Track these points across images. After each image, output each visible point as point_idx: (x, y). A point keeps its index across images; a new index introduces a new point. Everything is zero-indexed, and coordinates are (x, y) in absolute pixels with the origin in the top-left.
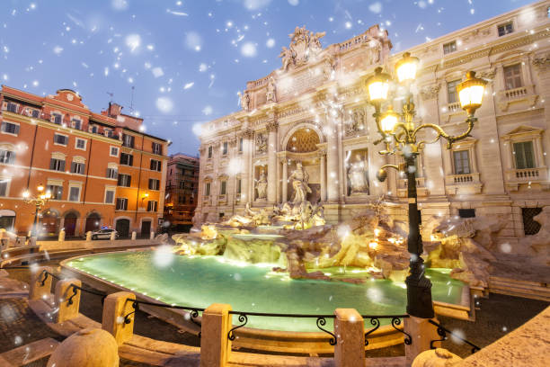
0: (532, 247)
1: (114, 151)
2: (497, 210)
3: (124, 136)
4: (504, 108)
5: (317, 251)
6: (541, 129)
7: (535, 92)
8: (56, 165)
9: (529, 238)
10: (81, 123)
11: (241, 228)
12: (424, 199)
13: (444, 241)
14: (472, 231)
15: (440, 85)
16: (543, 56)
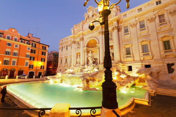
0: (171, 77)
1: (29, 49)
2: (158, 65)
3: (32, 43)
4: (159, 29)
5: (94, 80)
6: (173, 36)
7: (170, 23)
8: (7, 53)
9: (170, 74)
10: (17, 39)
11: (69, 73)
12: (133, 62)
13: (140, 76)
14: (150, 72)
15: (137, 22)
16: (172, 11)
